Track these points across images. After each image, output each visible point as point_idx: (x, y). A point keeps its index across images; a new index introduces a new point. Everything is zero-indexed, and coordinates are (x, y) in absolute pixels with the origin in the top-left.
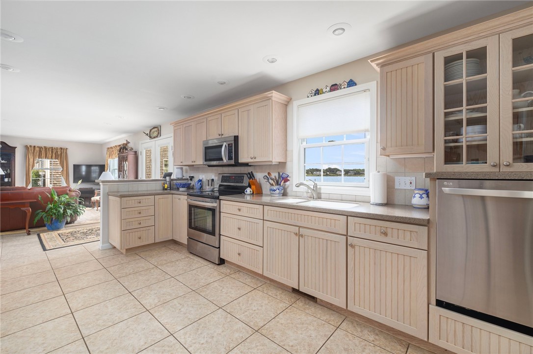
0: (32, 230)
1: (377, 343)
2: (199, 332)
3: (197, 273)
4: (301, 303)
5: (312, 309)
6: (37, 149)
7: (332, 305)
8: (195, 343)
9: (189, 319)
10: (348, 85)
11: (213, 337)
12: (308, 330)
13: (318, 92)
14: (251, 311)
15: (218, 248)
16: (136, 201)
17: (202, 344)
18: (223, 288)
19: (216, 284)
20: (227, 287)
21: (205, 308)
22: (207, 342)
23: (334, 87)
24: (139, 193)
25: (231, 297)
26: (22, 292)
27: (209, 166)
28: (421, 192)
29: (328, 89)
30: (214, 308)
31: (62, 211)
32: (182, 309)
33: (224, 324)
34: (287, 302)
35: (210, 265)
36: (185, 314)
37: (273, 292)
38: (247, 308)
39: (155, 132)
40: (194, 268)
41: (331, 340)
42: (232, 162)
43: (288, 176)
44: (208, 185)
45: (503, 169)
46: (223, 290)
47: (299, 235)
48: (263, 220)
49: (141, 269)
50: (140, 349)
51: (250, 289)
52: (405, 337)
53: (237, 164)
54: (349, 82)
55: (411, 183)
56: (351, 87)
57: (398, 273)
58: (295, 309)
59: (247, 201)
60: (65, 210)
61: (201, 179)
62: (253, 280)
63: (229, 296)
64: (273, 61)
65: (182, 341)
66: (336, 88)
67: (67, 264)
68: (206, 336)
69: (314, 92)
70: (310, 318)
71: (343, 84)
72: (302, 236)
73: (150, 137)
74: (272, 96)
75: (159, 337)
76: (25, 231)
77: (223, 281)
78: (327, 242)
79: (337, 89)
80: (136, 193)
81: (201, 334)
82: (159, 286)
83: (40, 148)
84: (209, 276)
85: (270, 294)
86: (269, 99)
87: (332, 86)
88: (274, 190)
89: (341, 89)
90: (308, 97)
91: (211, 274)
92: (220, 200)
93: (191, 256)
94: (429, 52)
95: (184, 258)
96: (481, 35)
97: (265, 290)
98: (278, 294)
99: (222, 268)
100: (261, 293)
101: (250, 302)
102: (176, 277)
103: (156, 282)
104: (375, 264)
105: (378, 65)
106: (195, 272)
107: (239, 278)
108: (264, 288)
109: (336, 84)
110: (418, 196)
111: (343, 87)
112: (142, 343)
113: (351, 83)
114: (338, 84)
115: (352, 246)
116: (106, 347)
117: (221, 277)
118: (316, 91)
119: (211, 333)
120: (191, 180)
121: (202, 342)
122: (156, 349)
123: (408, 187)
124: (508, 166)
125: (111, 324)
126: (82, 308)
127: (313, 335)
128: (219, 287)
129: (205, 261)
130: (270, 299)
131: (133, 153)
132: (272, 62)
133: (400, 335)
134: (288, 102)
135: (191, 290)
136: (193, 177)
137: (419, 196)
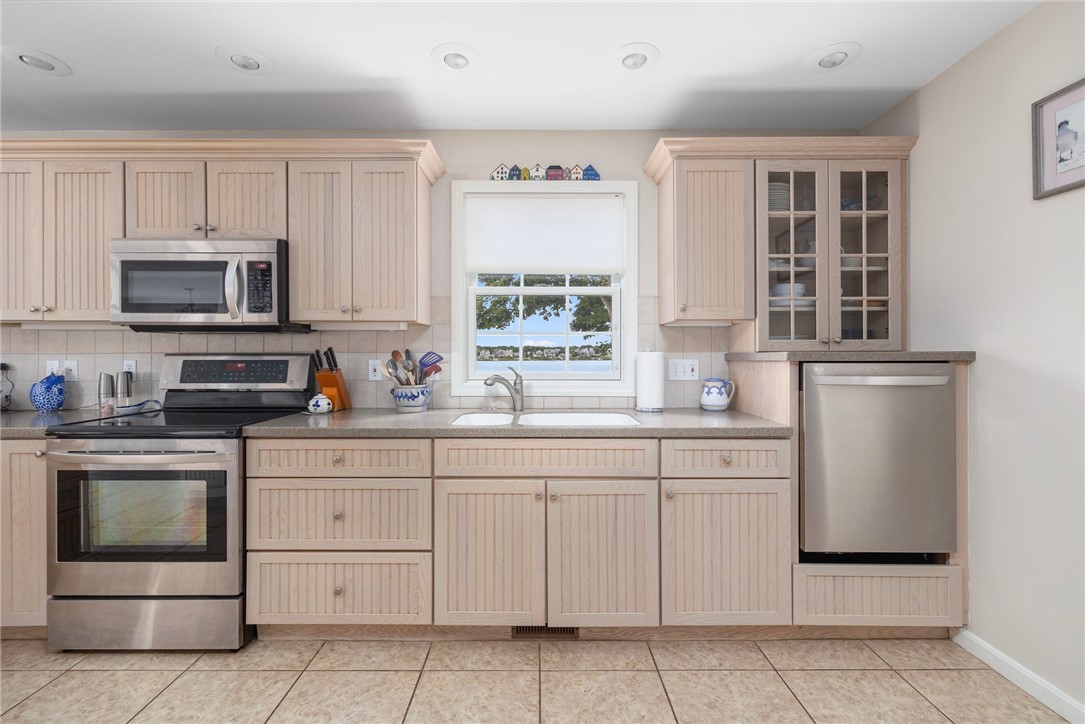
1: (727, 665)
3: (176, 713)
4: (553, 655)
5: (587, 657)
7: (612, 629)
10: (584, 175)
12: (623, 706)
13: (516, 173)
15: (239, 595)
19: (289, 715)
20: (337, 706)
23: (555, 173)
27: (137, 328)
28: (720, 384)
29: (542, 172)
34: (527, 668)
35: (201, 665)
37: (474, 658)
40: (142, 702)
41: (676, 702)
42: (269, 318)
43: (441, 359)
44: (113, 394)
45: (834, 347)
47: (545, 497)
48: (433, 477)
51: (408, 679)
52: (746, 633)
53: (285, 325)
54: (586, 170)
55: (693, 370)
56: (590, 181)
57: (749, 527)
58: (558, 675)
59: (320, 430)
61: (58, 373)
62: (394, 651)
66: (559, 175)
69: (508, 172)
70: (600, 679)
71: (574, 170)
72: (554, 498)
74: (418, 153)
77: (302, 694)
78: (616, 499)
79: (563, 179)
84: (239, 700)
85: (469, 666)
86: (409, 158)
87: (551, 168)
88: (413, 397)
89: (570, 179)
90: (493, 178)
92: (246, 438)
94: (749, 157)
96: (811, 153)
99: (260, 657)
100: (447, 676)
101: (447, 714)
104: (712, 521)
105: (672, 152)
106: (156, 712)
109: (559, 168)
110: (715, 391)
111: (574, 177)
113: (591, 174)
114: (564, 168)
115: (670, 497)
117: (283, 685)
118: (512, 170)
123: (688, 376)
124: (826, 343)
127: (643, 713)
129: (169, 657)
130: (483, 678)
133: (738, 633)
134: (437, 179)
137: (718, 391)
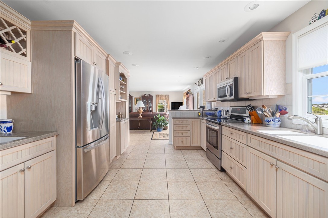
0: (152, 130)
2: (182, 207)
6: (159, 96)
8: (175, 212)
9: (182, 196)
11: (187, 215)
13: (323, 14)
14: (223, 214)
15: (220, 159)
16: (180, 121)
17: (179, 215)
18: (214, 188)
20: (217, 188)
21: (194, 194)
22: (182, 215)
24: (186, 117)
25: (215, 197)
26: (136, 154)
27: (222, 101)
30: (199, 197)
31: (161, 123)
32: (182, 189)
33: (199, 211)
36: (182, 192)
38: (221, 211)
39: (200, 82)
42: (233, 97)
43: (287, 108)
44: (224, 115)
46: (213, 189)
48: (247, 145)
49: (178, 159)
50: (152, 198)
51: (233, 198)
60: (162, 123)
61: (221, 110)
63: (214, 195)
64: (256, 7)
65: (171, 206)
67: (154, 147)
68: (183, 212)
69: (318, 16)
73: (198, 85)
74: (262, 38)
75: (163, 197)
76: (150, 130)
77: (217, 183)
80: (184, 117)
81: (182, 209)
82: (179, 171)
83: (160, 95)
84: (210, 176)
86: (260, 40)
88: (268, 121)
90: (311, 23)
91: (212, 175)
92: (221, 125)
93: (207, 160)
95: (202, 160)
97: (247, 205)
98: (257, 215)
99: (222, 175)
100: (241, 206)
101: (227, 208)
102: (191, 170)
103: (180, 168)
106: (203, 170)
107: (230, 186)
108: (246, 203)
112: (155, 196)
116: (143, 189)
117: (217, 180)
118: (321, 13)
119: (187, 212)
120: (216, 110)
121: (179, 214)
122: (158, 202)
125: (151, 180)
126: (147, 168)
128: (211, 186)
130: (246, 214)
131: (192, 95)
132: (254, 8)
134: (287, 37)
135: (194, 180)
136: (217, 109)
